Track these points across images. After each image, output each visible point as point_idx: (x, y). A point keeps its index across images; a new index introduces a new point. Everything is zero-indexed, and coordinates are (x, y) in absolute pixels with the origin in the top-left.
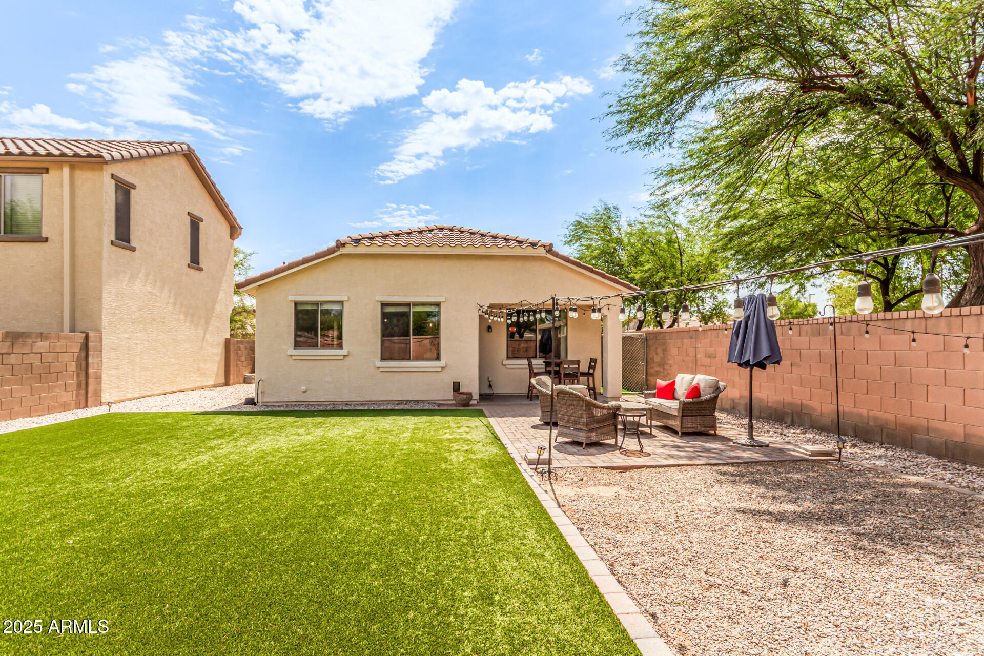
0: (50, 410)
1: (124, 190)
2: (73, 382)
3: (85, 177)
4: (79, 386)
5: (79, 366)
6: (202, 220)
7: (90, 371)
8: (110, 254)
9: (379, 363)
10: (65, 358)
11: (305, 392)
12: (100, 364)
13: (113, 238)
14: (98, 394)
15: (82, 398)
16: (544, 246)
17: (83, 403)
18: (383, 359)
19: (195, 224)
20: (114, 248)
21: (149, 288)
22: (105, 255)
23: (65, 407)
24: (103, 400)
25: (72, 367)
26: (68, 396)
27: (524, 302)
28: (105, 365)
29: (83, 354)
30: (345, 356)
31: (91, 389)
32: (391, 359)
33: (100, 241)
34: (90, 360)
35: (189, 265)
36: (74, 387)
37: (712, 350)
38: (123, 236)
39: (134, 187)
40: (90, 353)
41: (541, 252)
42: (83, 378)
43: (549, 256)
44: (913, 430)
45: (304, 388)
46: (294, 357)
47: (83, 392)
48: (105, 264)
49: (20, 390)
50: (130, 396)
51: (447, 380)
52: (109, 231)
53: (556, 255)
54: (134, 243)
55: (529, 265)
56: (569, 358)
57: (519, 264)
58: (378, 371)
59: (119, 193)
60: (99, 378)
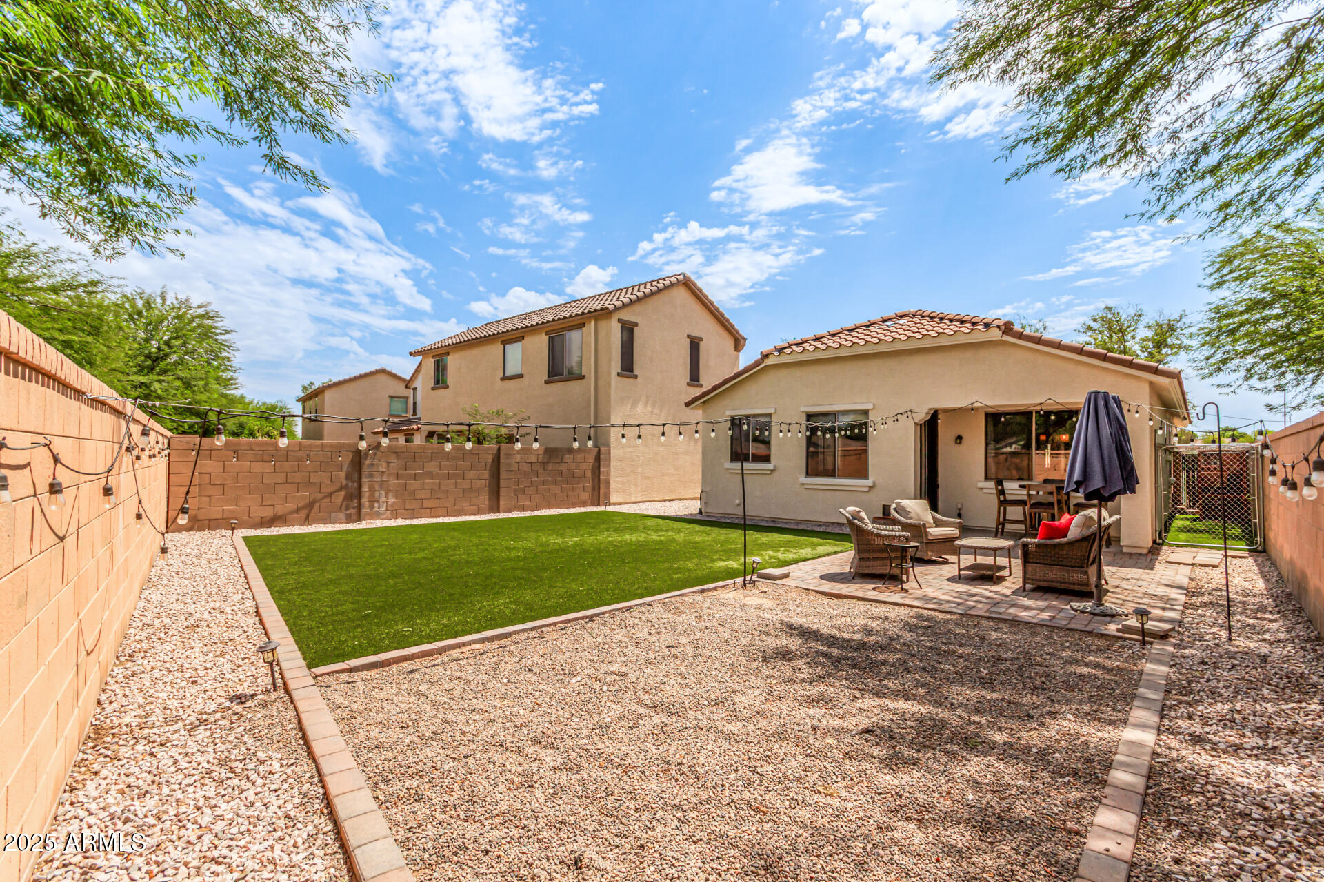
0: (574, 505)
1: (628, 329)
2: (589, 485)
3: (603, 324)
4: (593, 489)
5: (593, 473)
6: (702, 339)
7: (602, 477)
8: (616, 384)
9: (803, 479)
10: (584, 466)
11: (739, 505)
12: (609, 473)
13: (619, 371)
14: (607, 496)
15: (596, 498)
16: (998, 327)
17: (596, 503)
18: (808, 474)
19: (695, 345)
20: (620, 378)
21: (649, 408)
22: (613, 384)
23: (584, 504)
24: (612, 501)
25: (589, 474)
26: (586, 496)
27: (976, 405)
28: (612, 474)
29: (597, 464)
30: (772, 471)
31: (602, 491)
32: (817, 475)
33: (609, 374)
34: (602, 469)
35: (688, 384)
36: (590, 490)
38: (628, 367)
39: (636, 324)
40: (602, 463)
41: (995, 334)
42: (596, 483)
43: (1007, 338)
45: (737, 501)
46: (730, 471)
47: (596, 493)
48: (613, 391)
49: (555, 489)
50: (633, 500)
51: (877, 501)
52: (616, 366)
53: (1020, 336)
54: (636, 372)
55: (982, 353)
57: (969, 354)
58: (803, 488)
59: (625, 333)
60: (608, 483)
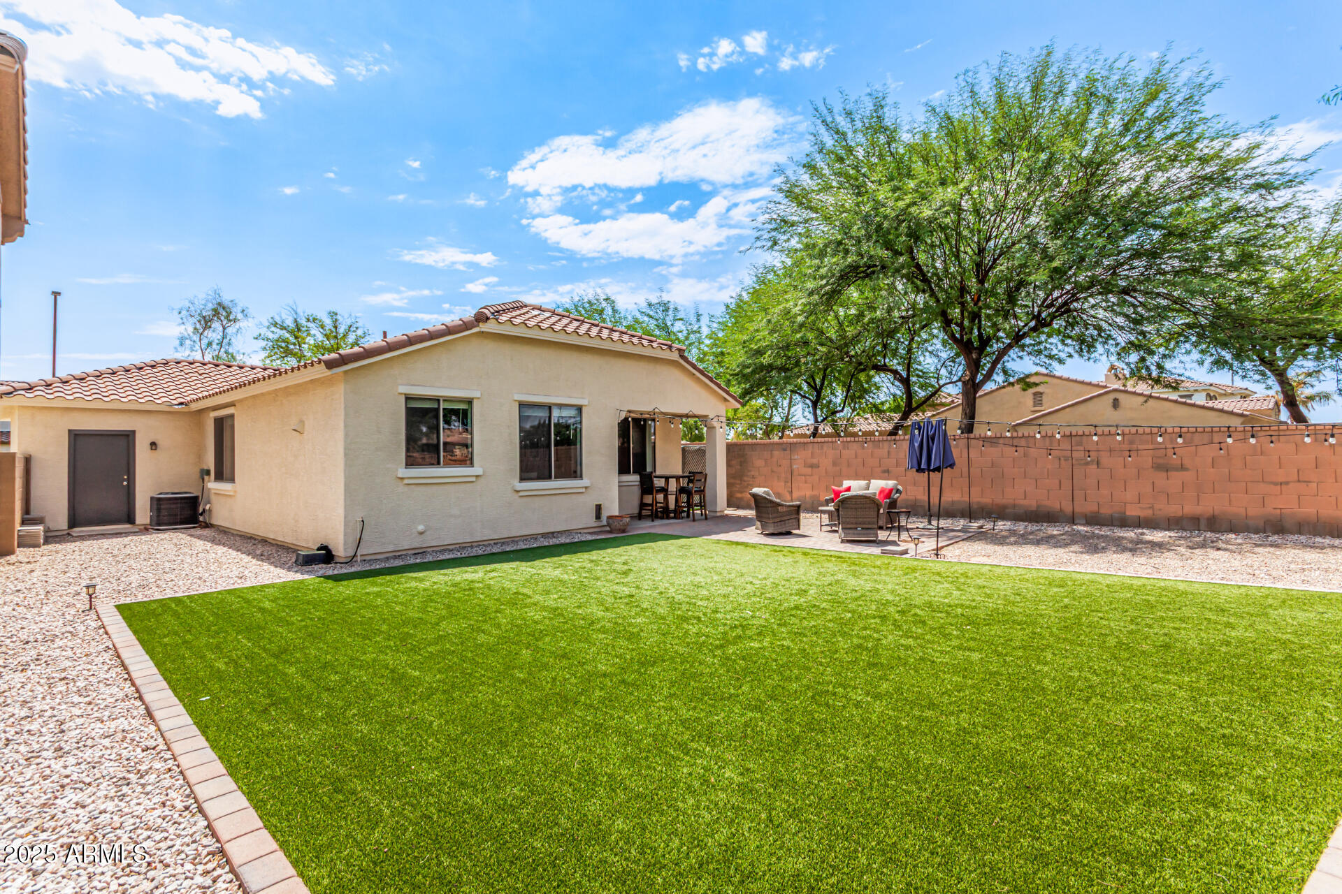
9: (516, 485)
11: (421, 533)
18: (522, 479)
30: (476, 477)
32: (531, 479)
37: (815, 461)
43: (680, 360)
44: (1005, 507)
45: (421, 528)
46: (406, 481)
51: (590, 501)
56: (658, 473)
58: (516, 496)
